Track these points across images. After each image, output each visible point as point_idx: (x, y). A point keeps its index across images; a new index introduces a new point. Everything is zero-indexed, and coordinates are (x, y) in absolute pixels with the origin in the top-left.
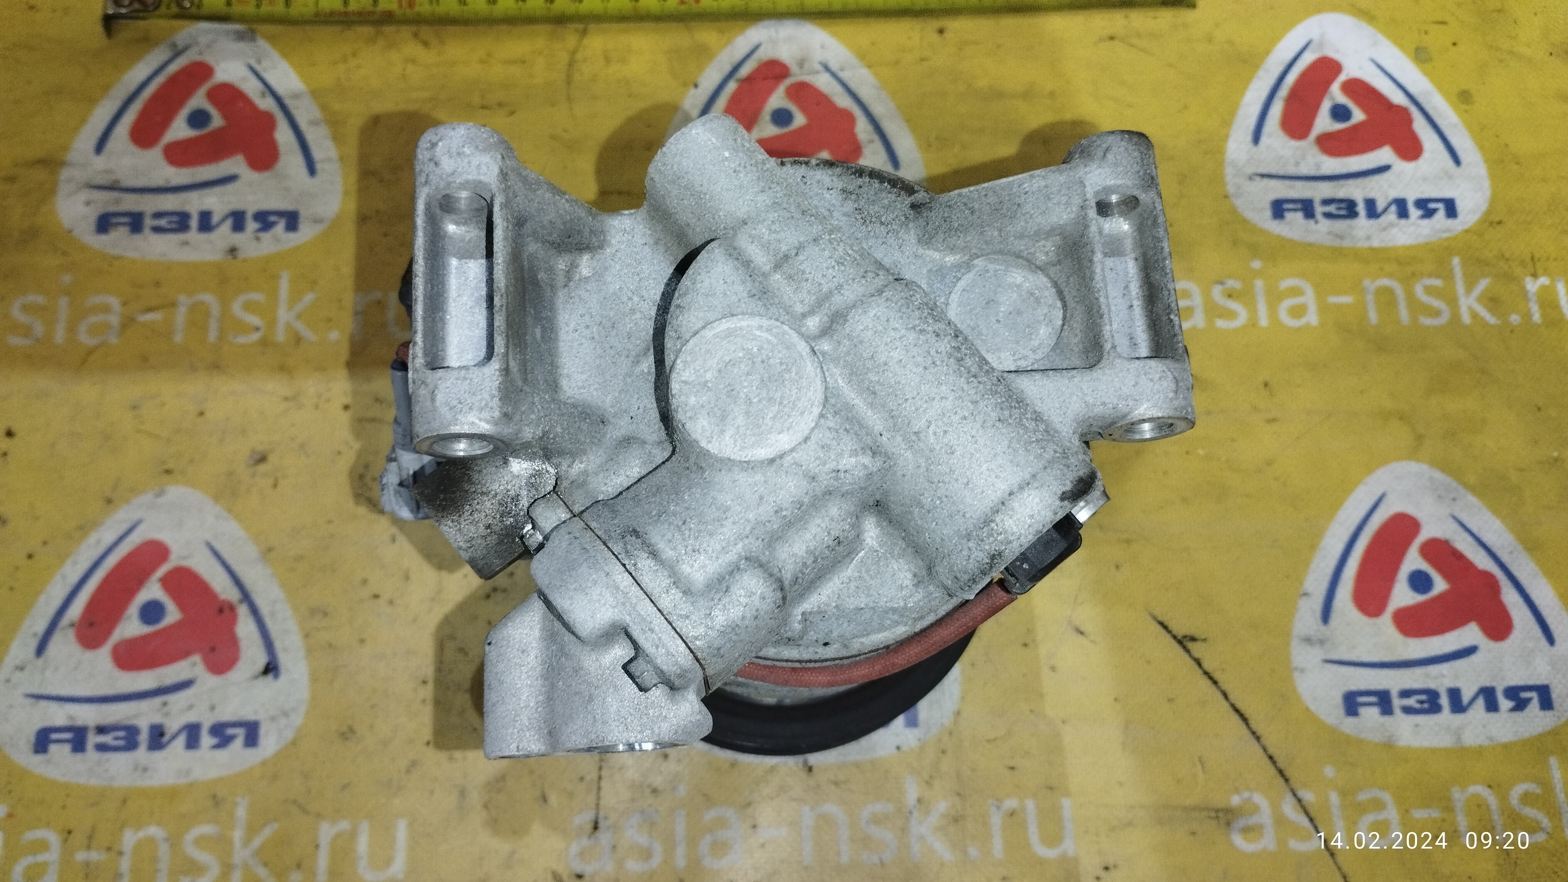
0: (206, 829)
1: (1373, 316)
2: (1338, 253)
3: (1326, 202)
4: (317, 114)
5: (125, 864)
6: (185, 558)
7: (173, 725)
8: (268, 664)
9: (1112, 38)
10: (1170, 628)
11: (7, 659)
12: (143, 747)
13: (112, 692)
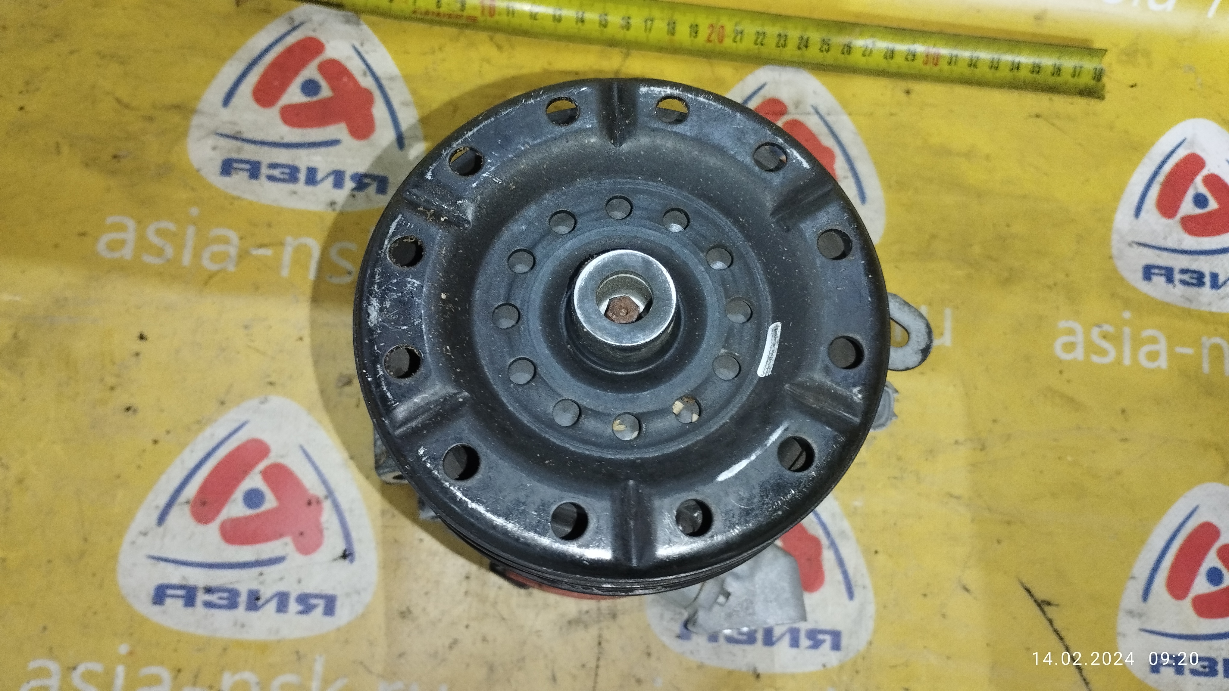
0: (289, 678)
1: (1206, 367)
2: (1187, 313)
3: (1183, 271)
4: (409, 97)
6: (282, 456)
7: (266, 592)
8: (345, 551)
9: (1038, 116)
10: (1033, 594)
11: (133, 525)
12: (242, 607)
13: (218, 560)
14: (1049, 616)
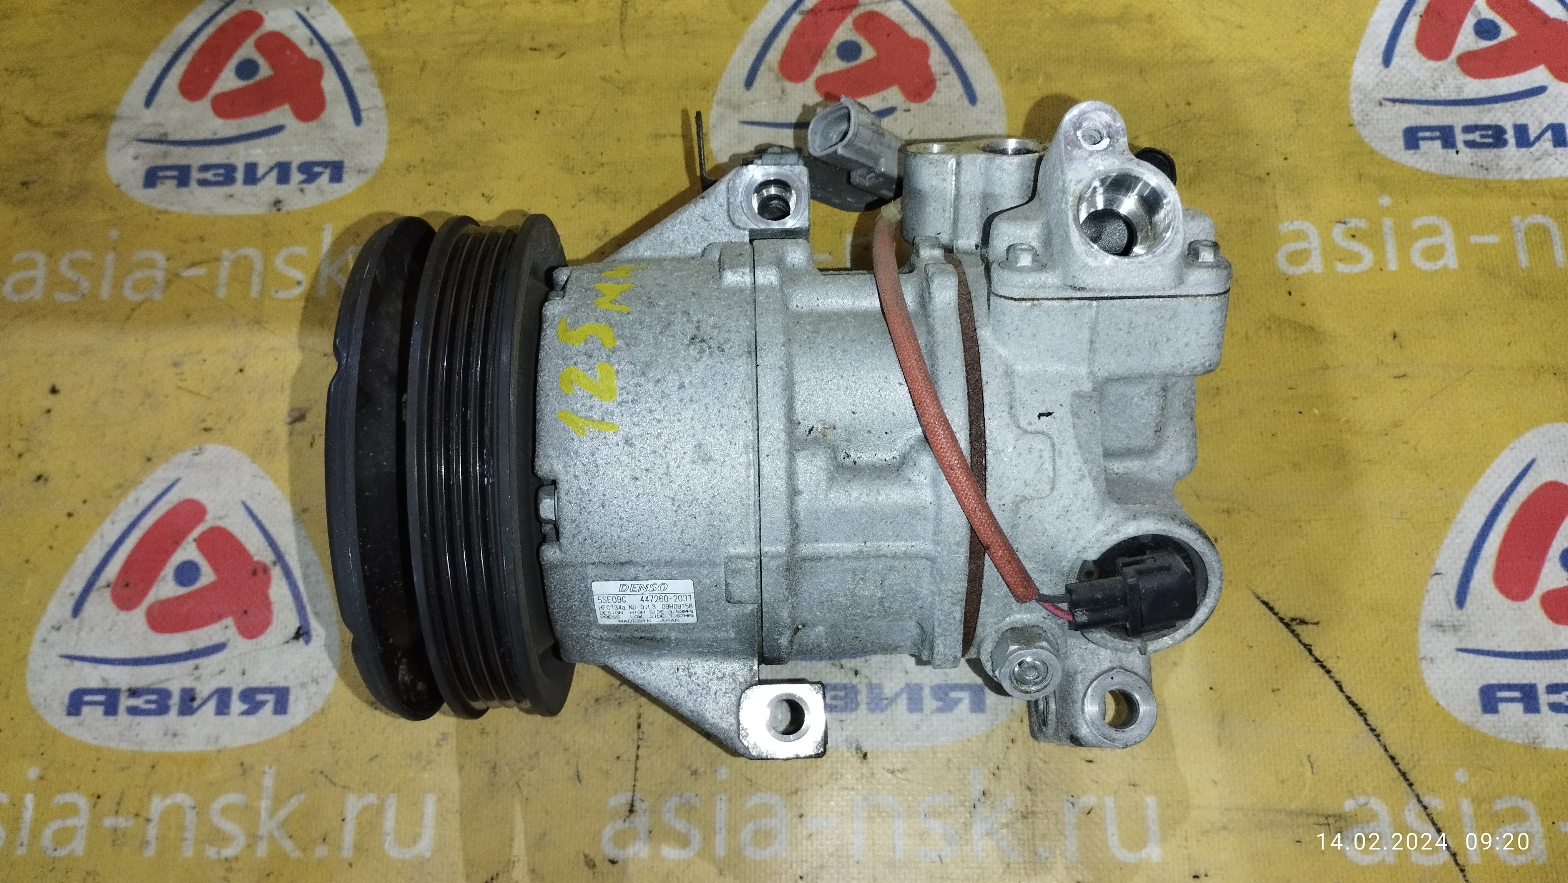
0: (233, 798)
1: (1523, 259)
2: (1483, 187)
3: (1468, 129)
4: (365, 61)
5: (152, 832)
6: (220, 518)
7: (204, 690)
8: (299, 629)
10: (1276, 610)
11: (44, 619)
12: (174, 711)
13: (145, 654)
14: (1306, 640)
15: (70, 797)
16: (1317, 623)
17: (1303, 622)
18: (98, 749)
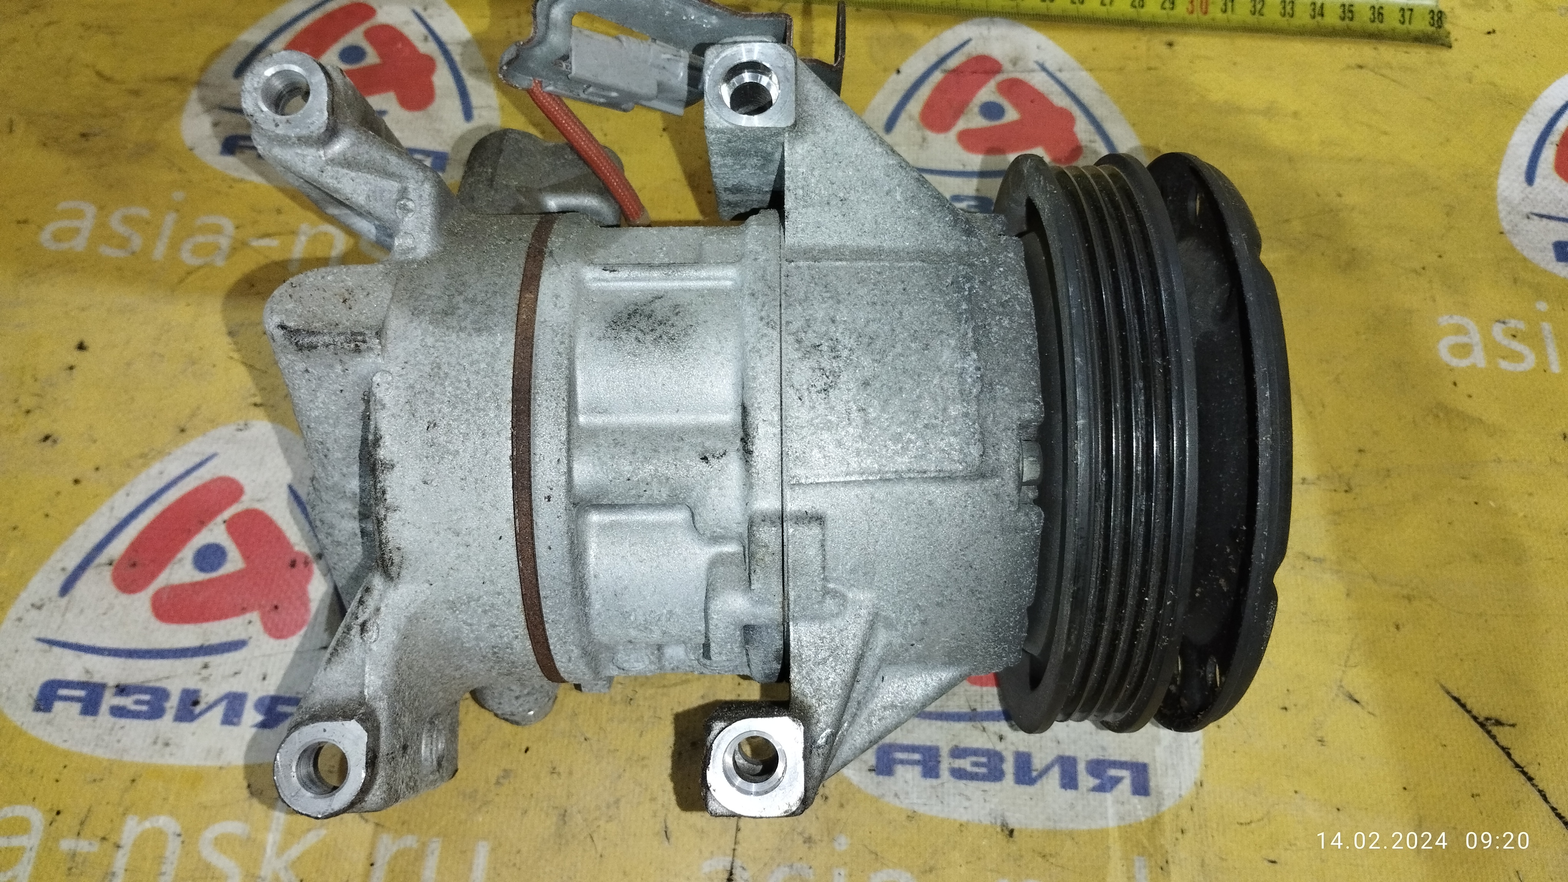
4: (480, 62)
6: (260, 501)
7: (210, 693)
9: (1361, 67)
10: (1469, 707)
11: (23, 595)
12: (169, 716)
13: (143, 645)
14: (1504, 743)
15: (20, 811)
16: (1513, 725)
17: (1498, 723)
18: (66, 754)
